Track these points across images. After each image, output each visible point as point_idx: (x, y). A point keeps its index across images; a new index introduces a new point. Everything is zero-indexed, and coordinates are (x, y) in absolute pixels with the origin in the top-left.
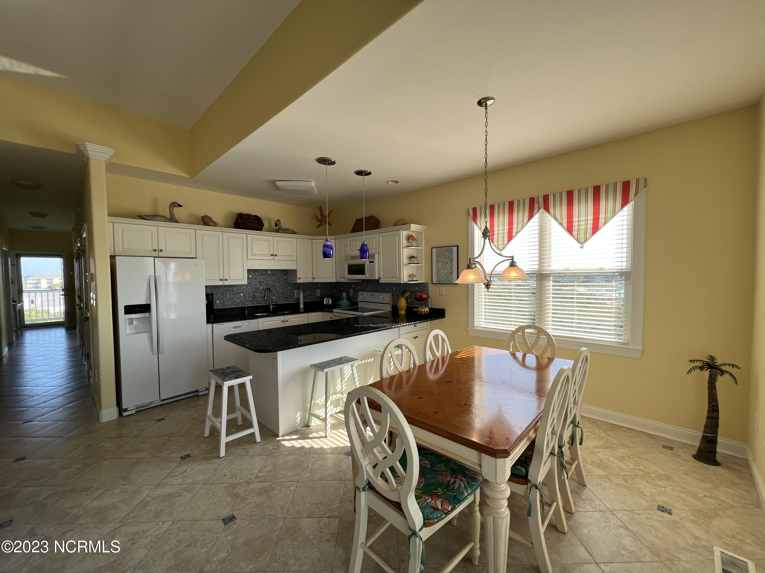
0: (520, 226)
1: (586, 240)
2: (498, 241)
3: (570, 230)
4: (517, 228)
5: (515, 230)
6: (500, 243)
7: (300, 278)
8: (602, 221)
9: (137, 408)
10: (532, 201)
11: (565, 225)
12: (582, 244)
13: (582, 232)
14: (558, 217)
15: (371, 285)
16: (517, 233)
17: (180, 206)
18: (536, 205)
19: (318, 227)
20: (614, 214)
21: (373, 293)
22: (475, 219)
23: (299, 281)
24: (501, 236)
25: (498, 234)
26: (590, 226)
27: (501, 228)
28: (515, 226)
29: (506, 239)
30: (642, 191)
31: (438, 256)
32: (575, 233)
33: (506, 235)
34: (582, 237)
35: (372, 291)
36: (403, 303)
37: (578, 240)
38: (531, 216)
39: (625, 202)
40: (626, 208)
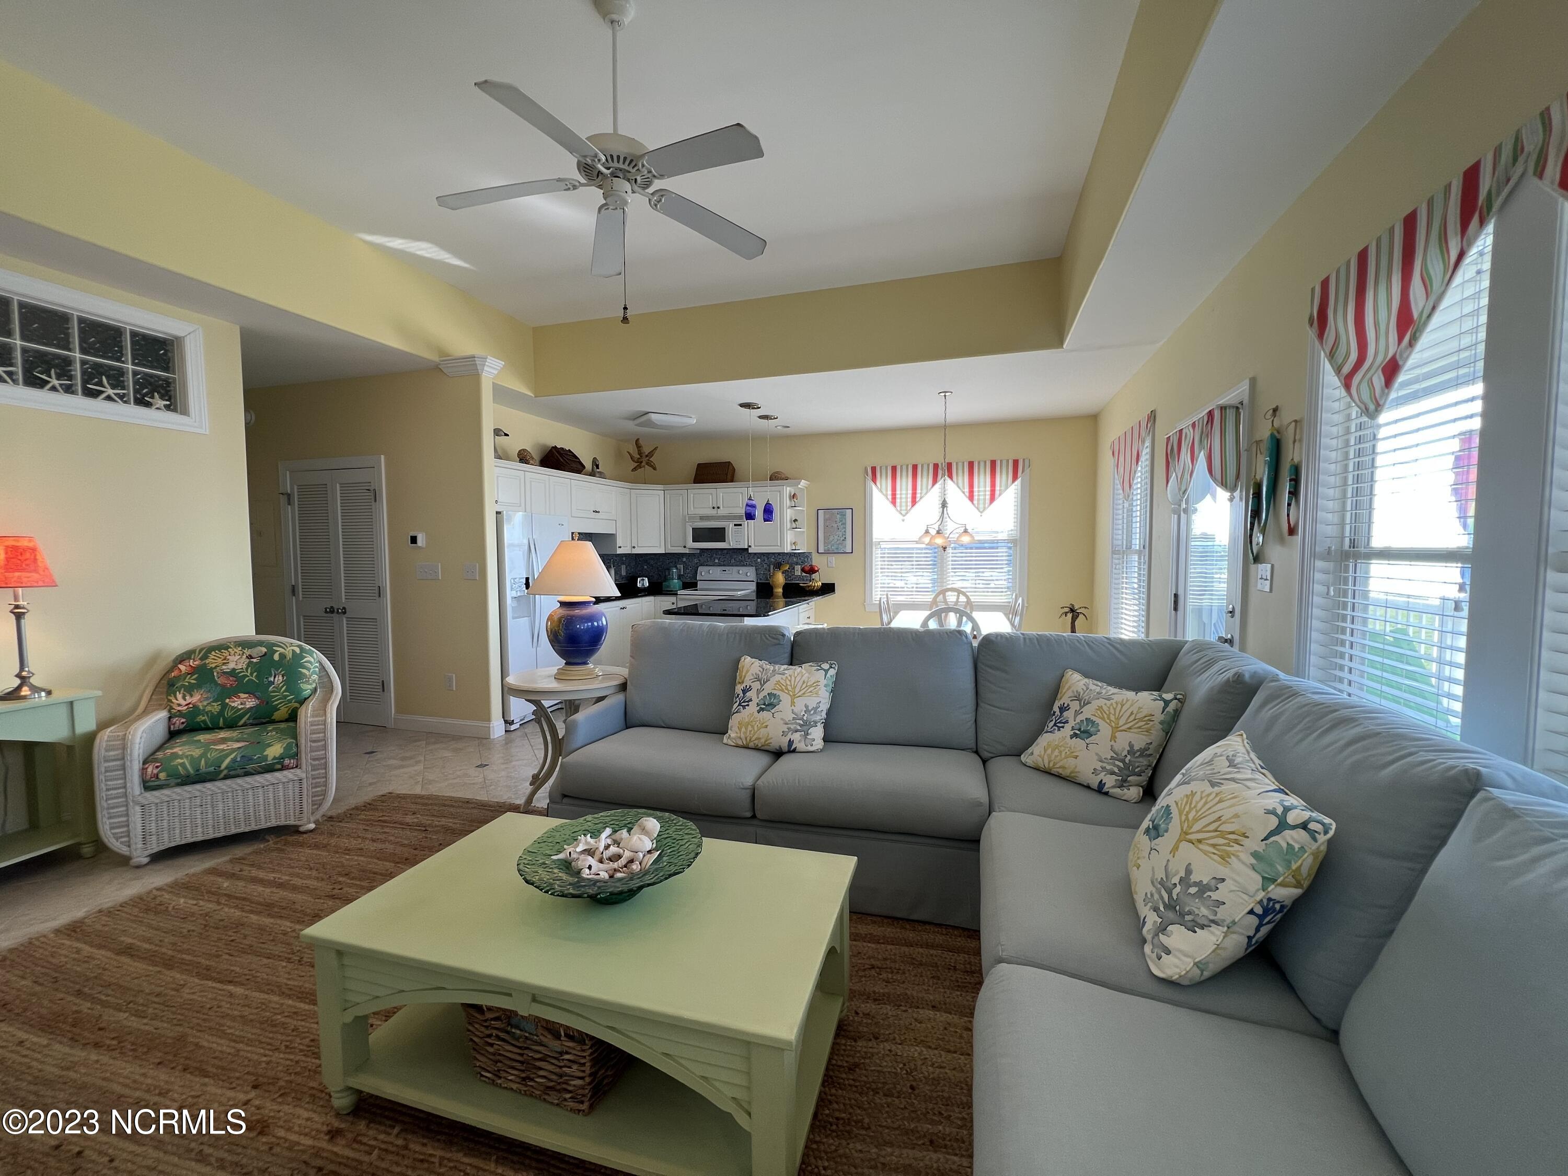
0: (924, 491)
1: (985, 509)
2: (901, 506)
3: (971, 498)
4: (921, 493)
5: (918, 496)
6: (904, 508)
7: (620, 547)
8: (997, 493)
9: (521, 720)
10: (936, 466)
11: (967, 494)
12: (981, 512)
13: (981, 502)
14: (961, 485)
15: (718, 556)
16: (921, 498)
17: (506, 435)
18: (940, 472)
19: (635, 469)
20: (1007, 488)
21: (724, 568)
22: (874, 480)
23: (619, 551)
24: (904, 500)
25: (901, 498)
26: (988, 497)
27: (904, 492)
28: (919, 491)
29: (910, 504)
30: (1027, 471)
31: (825, 520)
32: (975, 502)
33: (910, 500)
34: (981, 506)
35: (720, 565)
36: (780, 579)
37: (978, 508)
38: (935, 481)
39: (1015, 478)
40: (1016, 483)
